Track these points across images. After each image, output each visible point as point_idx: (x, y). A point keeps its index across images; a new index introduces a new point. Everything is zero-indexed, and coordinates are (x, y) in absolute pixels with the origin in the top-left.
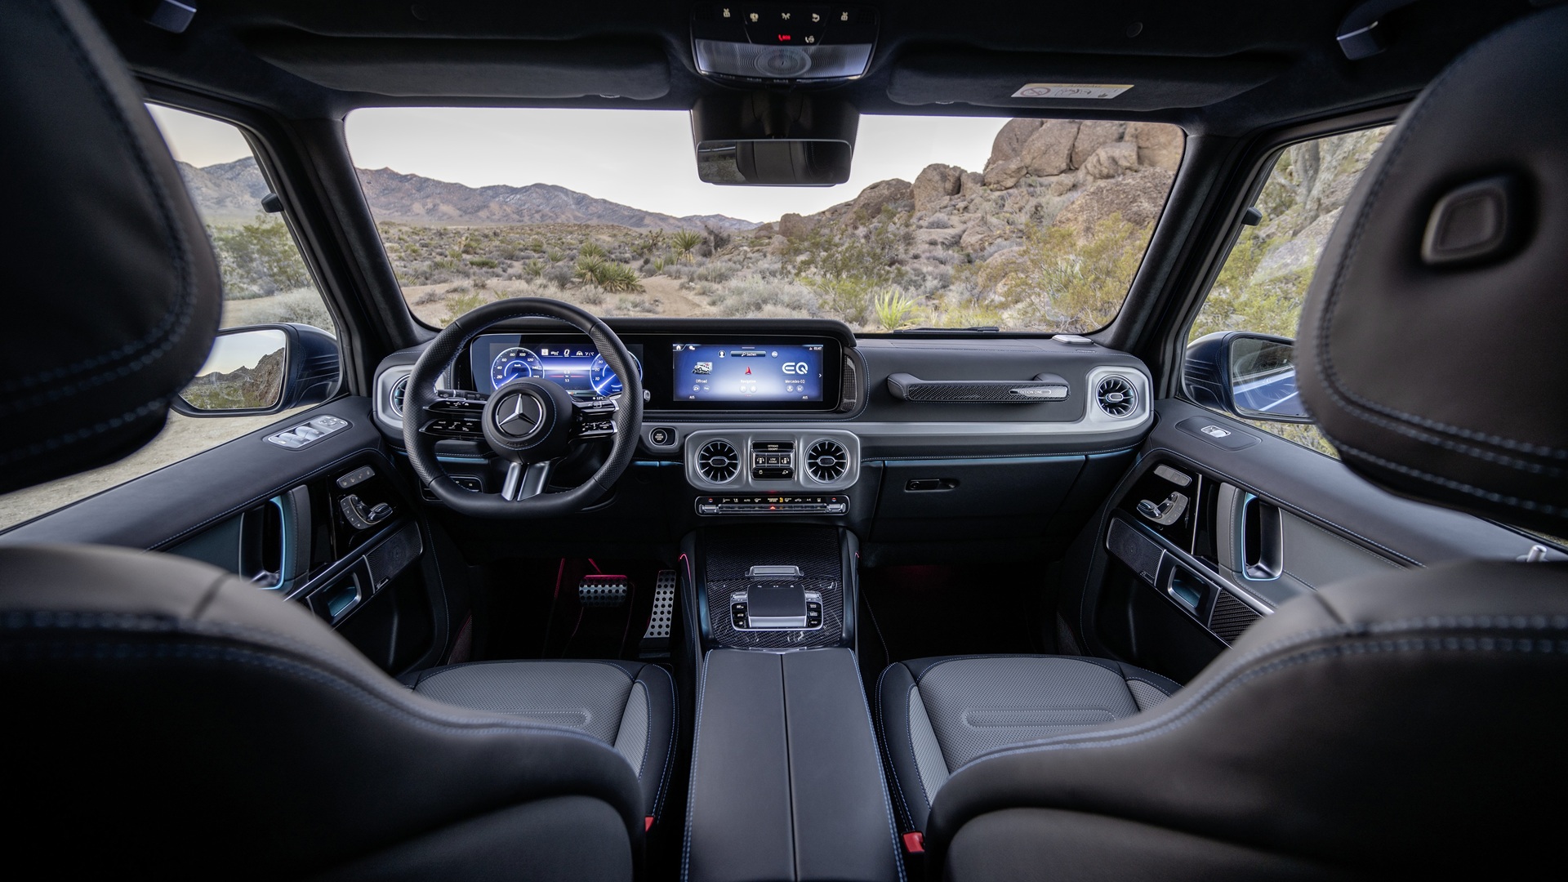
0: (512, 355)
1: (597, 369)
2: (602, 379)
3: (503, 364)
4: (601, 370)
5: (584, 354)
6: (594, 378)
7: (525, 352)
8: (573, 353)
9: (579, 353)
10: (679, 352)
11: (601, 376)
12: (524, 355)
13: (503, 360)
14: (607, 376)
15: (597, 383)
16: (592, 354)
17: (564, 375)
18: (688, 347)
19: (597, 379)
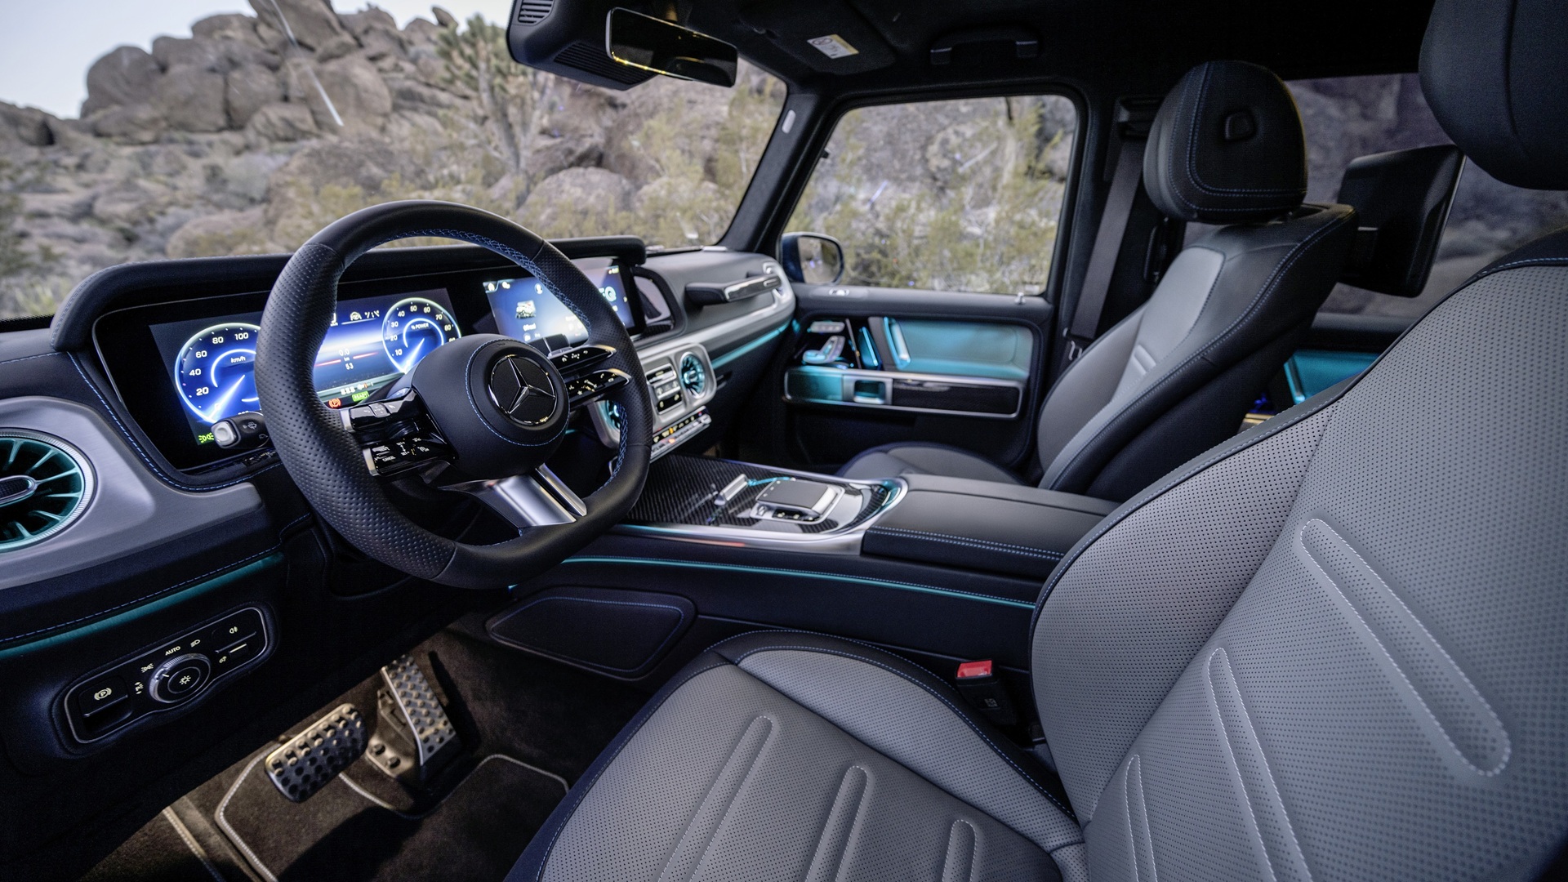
0: (216, 341)
1: (393, 337)
2: (406, 351)
3: (203, 364)
4: (400, 336)
5: (364, 317)
6: (392, 351)
7: (245, 330)
8: (345, 316)
9: (355, 316)
10: (492, 294)
11: (403, 347)
12: (245, 336)
13: (199, 355)
14: (412, 346)
15: (399, 359)
16: (377, 313)
17: (342, 358)
18: (500, 286)
19: (399, 352)
